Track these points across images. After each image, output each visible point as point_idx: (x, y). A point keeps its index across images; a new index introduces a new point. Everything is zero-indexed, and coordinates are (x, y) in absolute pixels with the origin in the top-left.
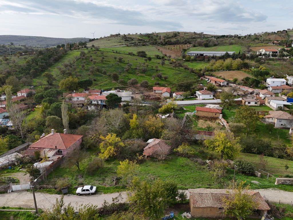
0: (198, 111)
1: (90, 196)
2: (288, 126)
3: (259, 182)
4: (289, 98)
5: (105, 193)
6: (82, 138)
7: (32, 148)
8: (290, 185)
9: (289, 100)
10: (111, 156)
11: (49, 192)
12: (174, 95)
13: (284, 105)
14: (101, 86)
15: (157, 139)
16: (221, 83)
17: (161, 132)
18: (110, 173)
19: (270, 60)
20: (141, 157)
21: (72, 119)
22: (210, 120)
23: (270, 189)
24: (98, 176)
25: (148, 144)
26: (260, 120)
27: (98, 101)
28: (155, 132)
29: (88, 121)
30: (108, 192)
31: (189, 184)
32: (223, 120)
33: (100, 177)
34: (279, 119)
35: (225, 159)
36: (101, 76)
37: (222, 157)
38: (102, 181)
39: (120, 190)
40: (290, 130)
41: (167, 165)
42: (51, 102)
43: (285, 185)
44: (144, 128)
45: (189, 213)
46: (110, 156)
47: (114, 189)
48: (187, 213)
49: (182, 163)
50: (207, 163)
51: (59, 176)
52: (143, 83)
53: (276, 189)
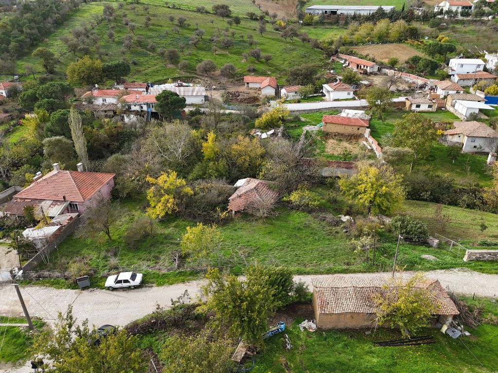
0: (326, 123)
1: (132, 291)
2: (487, 150)
3: (435, 256)
4: (489, 96)
5: (160, 285)
6: (115, 178)
7: (19, 200)
8: (491, 261)
9: (488, 100)
10: (170, 213)
11: (55, 286)
12: (283, 91)
13: (481, 110)
14: (146, 74)
15: (252, 179)
16: (368, 68)
17: (260, 165)
18: (168, 244)
19: (457, 22)
20: (224, 213)
21: (95, 141)
22: (347, 141)
23: (455, 270)
24: (145, 251)
25: (236, 188)
26: (438, 139)
27: (142, 105)
28: (249, 165)
29: (126, 144)
30: (164, 283)
31: (311, 261)
32: (371, 140)
33: (149, 253)
34: (472, 138)
35: (376, 215)
36: (146, 55)
37: (370, 211)
38: (153, 260)
39: (188, 278)
40: (490, 156)
41: (271, 228)
42: (52, 108)
43: (481, 261)
44: (228, 157)
45: (313, 322)
46: (167, 213)
47: (175, 276)
48: (309, 321)
49: (298, 223)
50: (342, 221)
51: (74, 253)
52: (226, 69)
53: (466, 269)
